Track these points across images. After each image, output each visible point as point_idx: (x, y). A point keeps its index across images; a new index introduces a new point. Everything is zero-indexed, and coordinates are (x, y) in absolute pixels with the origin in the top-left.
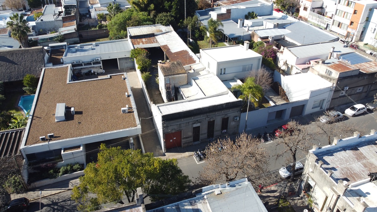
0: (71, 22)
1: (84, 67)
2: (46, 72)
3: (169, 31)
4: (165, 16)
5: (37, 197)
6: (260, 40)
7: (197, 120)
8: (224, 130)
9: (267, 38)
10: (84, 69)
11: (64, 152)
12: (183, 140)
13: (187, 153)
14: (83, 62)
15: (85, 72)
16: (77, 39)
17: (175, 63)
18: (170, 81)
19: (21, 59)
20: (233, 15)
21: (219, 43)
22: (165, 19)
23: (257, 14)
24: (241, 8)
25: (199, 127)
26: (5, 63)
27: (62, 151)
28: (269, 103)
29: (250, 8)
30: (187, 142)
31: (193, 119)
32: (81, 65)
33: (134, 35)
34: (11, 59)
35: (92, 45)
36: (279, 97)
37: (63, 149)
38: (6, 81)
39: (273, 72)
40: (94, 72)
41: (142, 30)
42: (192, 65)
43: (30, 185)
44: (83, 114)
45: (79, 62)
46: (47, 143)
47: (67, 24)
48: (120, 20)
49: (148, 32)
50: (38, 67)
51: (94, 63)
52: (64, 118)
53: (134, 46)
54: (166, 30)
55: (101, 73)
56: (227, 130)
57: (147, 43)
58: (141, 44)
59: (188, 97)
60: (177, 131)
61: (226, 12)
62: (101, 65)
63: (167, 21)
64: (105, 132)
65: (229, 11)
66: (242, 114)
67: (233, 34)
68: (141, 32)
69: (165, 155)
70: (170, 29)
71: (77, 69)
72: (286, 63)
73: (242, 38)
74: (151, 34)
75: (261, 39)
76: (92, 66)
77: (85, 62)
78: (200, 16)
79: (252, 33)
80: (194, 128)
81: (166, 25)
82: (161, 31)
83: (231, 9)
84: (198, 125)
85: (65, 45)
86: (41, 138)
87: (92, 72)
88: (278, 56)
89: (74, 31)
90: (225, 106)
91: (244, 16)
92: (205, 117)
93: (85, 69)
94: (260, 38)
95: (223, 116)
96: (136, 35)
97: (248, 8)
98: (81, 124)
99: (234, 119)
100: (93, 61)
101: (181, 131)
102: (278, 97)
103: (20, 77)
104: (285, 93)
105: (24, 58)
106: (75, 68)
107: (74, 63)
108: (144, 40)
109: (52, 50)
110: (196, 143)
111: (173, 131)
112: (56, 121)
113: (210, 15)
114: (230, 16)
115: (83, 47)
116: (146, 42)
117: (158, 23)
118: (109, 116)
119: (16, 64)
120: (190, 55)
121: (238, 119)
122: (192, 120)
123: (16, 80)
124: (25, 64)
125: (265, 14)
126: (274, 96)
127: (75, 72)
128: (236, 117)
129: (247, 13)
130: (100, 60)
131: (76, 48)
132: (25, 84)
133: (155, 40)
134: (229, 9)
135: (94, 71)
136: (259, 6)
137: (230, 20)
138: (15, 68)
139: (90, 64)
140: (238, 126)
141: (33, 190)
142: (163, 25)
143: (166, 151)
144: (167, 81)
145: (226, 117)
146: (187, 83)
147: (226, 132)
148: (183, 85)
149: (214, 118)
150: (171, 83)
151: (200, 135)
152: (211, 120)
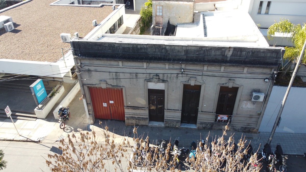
7: (157, 75)
8: (222, 116)
12: (126, 111)
18: (162, 12)
30: (136, 116)
42: (218, 3)
56: (230, 117)
66: (275, 88)
71: (86, 1)
80: (151, 92)
84: (160, 86)
92: (175, 72)
93: (94, 3)
95: (223, 81)
99: (251, 95)
110: (156, 124)
121: (262, 99)
128: (259, 91)
140: (259, 114)
143: (92, 122)
144: (158, 10)
145: (230, 85)
146: (191, 20)
147: (227, 121)
148: (183, 22)
149: (199, 81)
150: (164, 15)
151: (164, 109)
152: (192, 83)
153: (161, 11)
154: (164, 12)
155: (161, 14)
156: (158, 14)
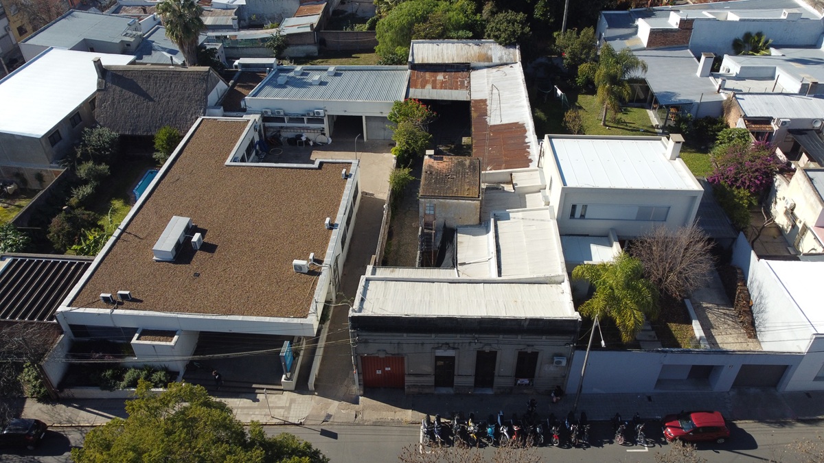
0: (315, 6)
1: (286, 124)
2: (200, 127)
3: (508, 62)
4: (509, 22)
5: (69, 421)
6: (741, 124)
7: (447, 344)
8: (522, 380)
9: (767, 121)
10: (285, 130)
11: (138, 339)
12: (407, 378)
13: (410, 412)
14: (285, 115)
15: (290, 137)
16: (314, 49)
17: (467, 163)
18: (434, 210)
19: (162, 89)
20: (696, 36)
21: (635, 110)
22: (506, 30)
23: (771, 41)
24: (729, 19)
25: (452, 358)
26: (132, 94)
27: (137, 335)
28: (691, 324)
29: (754, 20)
30: (419, 384)
31: (433, 338)
32: (282, 120)
33: (420, 62)
34: (144, 87)
35: (326, 70)
36: (732, 311)
37: (140, 331)
38: (127, 133)
39: (735, 236)
40: (308, 140)
41: (445, 52)
42: (515, 172)
43: (62, 391)
44: (216, 254)
45: (279, 112)
46: (108, 311)
47: (305, 8)
48: (400, 20)
49: (455, 58)
50: (191, 113)
51: (310, 121)
52: (171, 257)
53: (411, 89)
54: (501, 59)
55: (323, 143)
56: (531, 381)
57: (444, 86)
58: (429, 87)
59: (464, 264)
60: (390, 356)
61: (677, 27)
62: (326, 125)
63: (509, 36)
64: (233, 314)
65: (686, 25)
66: (577, 352)
67: (673, 94)
68: (440, 55)
69: (356, 402)
70: (515, 55)
71: (272, 127)
72: (790, 213)
73: (694, 110)
74: (463, 63)
75: (748, 121)
76: (306, 125)
77: (290, 114)
78: (607, 26)
79: (728, 99)
80: (438, 358)
81: (508, 44)
82: (489, 59)
83: (693, 20)
84: (450, 353)
85: (271, 66)
86: (103, 297)
87: (304, 139)
88: (776, 184)
89: (308, 30)
90: (528, 325)
91: (731, 43)
92: (468, 341)
93: (289, 130)
94: (745, 118)
95: (521, 347)
96: (426, 61)
97: (748, 20)
98: (198, 279)
99: (553, 359)
100: (308, 114)
101: (403, 359)
102: (728, 312)
103: (153, 129)
104: (750, 307)
105: (168, 89)
106: (267, 124)
107: (266, 112)
108: (440, 77)
109: (242, 72)
110: (443, 391)
111: (382, 355)
112: (155, 258)
113: (637, 27)
114: (687, 39)
115: (307, 74)
116: (443, 82)
117: (489, 37)
118: (264, 273)
119: (151, 100)
120: (527, 140)
121: (564, 363)
122: (433, 341)
123: (145, 134)
124: (168, 102)
125: (799, 43)
126: (718, 305)
127: (269, 134)
128: (560, 355)
129: (739, 34)
130: (322, 115)
131: (291, 74)
132: (157, 146)
133: (466, 82)
134: (688, 20)
135: (307, 138)
136: (783, 17)
137: (687, 48)
138: (148, 108)
139: (302, 120)
140: (564, 377)
141: (68, 402)
142: (500, 44)
143: (362, 392)
144: (428, 208)
145: (529, 350)
146: (478, 222)
147: (529, 384)
148: (465, 224)
149: (495, 347)
150: (437, 215)
151: (454, 375)
152: (487, 349)
153: (432, 208)
154: (437, 212)
155: (432, 212)
156: (427, 212)
